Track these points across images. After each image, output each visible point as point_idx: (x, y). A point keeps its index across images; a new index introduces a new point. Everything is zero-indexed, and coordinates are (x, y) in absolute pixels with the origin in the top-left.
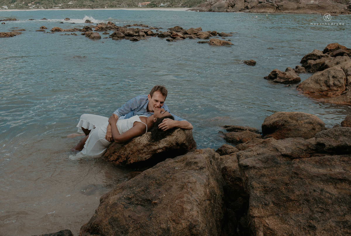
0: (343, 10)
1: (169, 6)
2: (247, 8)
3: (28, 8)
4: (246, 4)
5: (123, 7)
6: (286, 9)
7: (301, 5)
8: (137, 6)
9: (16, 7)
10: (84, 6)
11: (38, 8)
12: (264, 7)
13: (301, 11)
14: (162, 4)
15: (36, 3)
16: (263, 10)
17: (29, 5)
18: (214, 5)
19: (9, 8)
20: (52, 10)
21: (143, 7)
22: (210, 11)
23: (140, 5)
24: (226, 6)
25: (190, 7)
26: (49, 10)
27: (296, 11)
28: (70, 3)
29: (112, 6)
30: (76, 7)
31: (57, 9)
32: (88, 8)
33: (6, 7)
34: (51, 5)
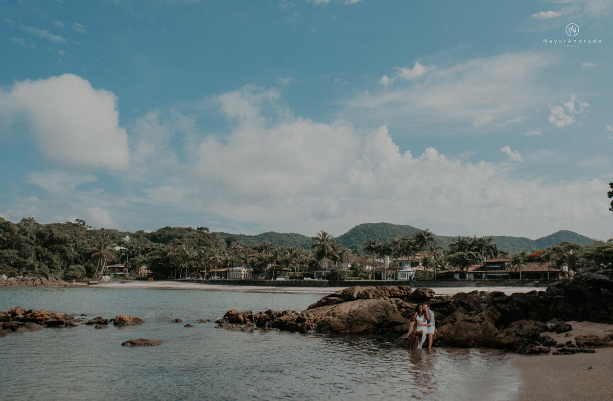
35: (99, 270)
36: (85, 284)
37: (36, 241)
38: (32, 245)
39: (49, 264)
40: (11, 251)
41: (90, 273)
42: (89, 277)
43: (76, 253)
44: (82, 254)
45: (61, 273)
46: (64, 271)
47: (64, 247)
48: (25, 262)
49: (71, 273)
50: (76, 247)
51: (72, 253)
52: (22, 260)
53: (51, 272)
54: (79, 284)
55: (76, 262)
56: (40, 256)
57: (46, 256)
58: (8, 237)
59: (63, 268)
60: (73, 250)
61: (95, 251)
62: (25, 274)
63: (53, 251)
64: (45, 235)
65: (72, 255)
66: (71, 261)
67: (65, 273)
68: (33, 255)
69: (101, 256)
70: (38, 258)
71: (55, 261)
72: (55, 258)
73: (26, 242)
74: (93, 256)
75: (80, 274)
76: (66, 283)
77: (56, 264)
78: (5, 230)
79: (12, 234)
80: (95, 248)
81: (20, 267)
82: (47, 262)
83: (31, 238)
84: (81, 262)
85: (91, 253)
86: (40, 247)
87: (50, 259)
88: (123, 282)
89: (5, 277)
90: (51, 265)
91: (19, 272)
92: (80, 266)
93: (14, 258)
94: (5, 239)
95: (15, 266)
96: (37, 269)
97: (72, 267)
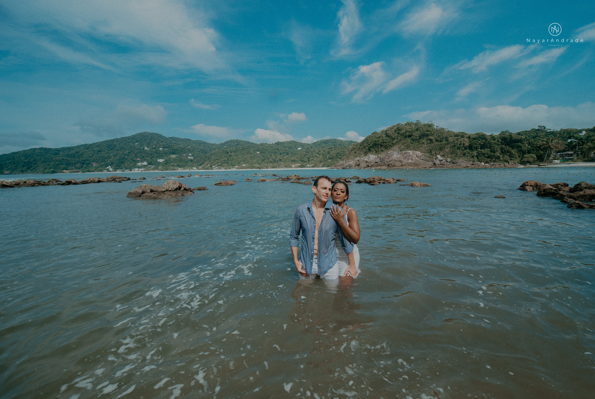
0: (430, 166)
1: (313, 167)
2: (368, 166)
3: (212, 169)
4: (367, 164)
5: (281, 168)
6: (394, 166)
7: (403, 164)
8: (291, 167)
9: (203, 168)
10: (254, 167)
11: (220, 169)
12: (381, 165)
13: (404, 167)
14: (308, 166)
15: (218, 166)
16: (379, 167)
17: (213, 167)
18: (346, 165)
19: (198, 169)
20: (230, 170)
21: (295, 167)
22: (344, 168)
23: (293, 166)
24: (354, 165)
25: (328, 167)
26: (228, 170)
27: (401, 168)
28: (243, 165)
29: (274, 167)
30: (248, 168)
31: (234, 170)
32: (256, 168)
33: (195, 168)
34: (229, 167)
35: (549, 156)
36: (536, 166)
37: (501, 143)
38: (499, 145)
39: (509, 155)
40: (486, 150)
41: (540, 159)
42: (540, 162)
43: (530, 147)
44: (534, 147)
45: (519, 159)
46: (520, 159)
47: (520, 144)
48: (494, 155)
49: (525, 160)
50: (529, 144)
51: (526, 146)
52: (493, 154)
53: (511, 160)
54: (532, 166)
55: (529, 152)
56: (503, 151)
57: (508, 150)
58: (484, 142)
59: (519, 157)
60: (527, 145)
61: (544, 144)
62: (495, 161)
63: (513, 148)
64: (507, 138)
65: (526, 149)
66: (525, 152)
67: (522, 159)
68: (499, 150)
69: (550, 147)
70: (502, 152)
71: (514, 153)
72: (514, 151)
73: (495, 143)
74: (542, 148)
75: (532, 160)
76: (522, 166)
77: (514, 155)
78: (482, 139)
79: (486, 140)
80: (545, 143)
81: (491, 158)
82: (509, 154)
83: (498, 141)
84: (533, 152)
85: (541, 146)
86: (504, 146)
87: (510, 152)
88: (569, 164)
89: (483, 163)
90: (511, 156)
91: (490, 161)
92: (532, 155)
93: (487, 153)
94: (482, 143)
95: (488, 157)
96: (502, 159)
97: (525, 156)
